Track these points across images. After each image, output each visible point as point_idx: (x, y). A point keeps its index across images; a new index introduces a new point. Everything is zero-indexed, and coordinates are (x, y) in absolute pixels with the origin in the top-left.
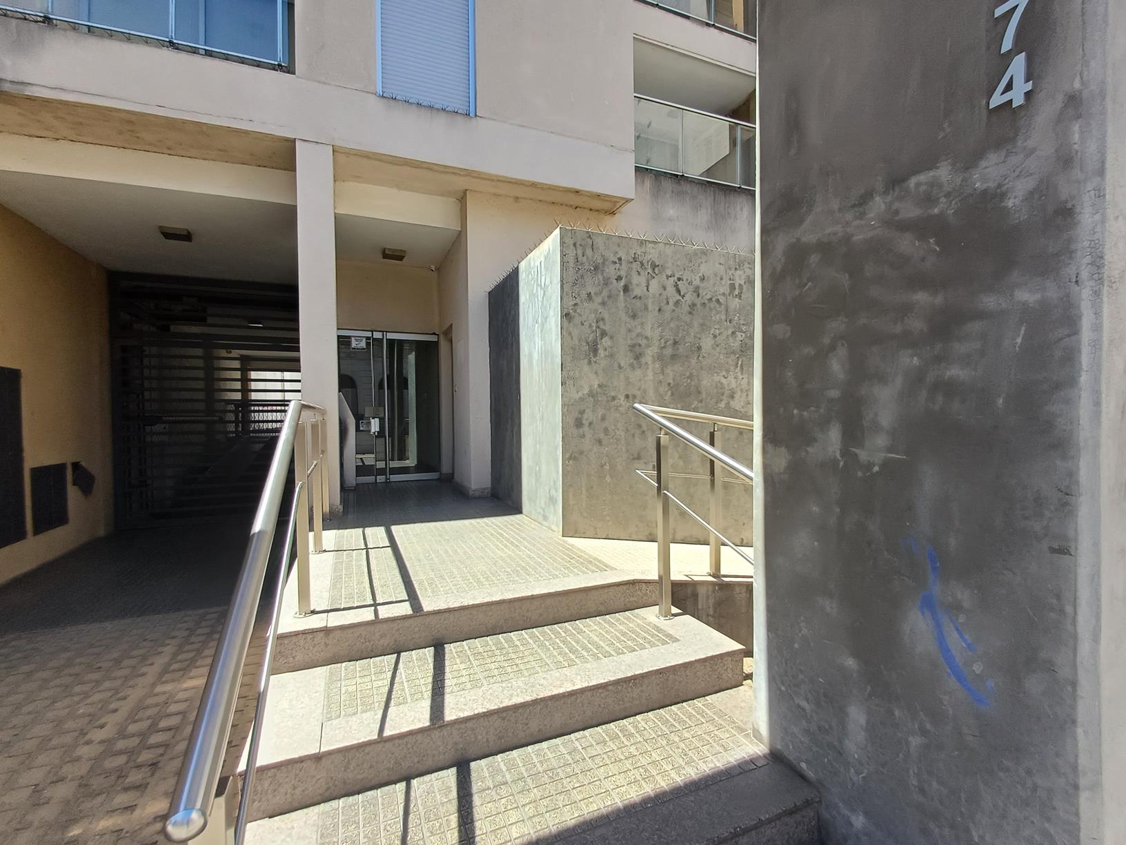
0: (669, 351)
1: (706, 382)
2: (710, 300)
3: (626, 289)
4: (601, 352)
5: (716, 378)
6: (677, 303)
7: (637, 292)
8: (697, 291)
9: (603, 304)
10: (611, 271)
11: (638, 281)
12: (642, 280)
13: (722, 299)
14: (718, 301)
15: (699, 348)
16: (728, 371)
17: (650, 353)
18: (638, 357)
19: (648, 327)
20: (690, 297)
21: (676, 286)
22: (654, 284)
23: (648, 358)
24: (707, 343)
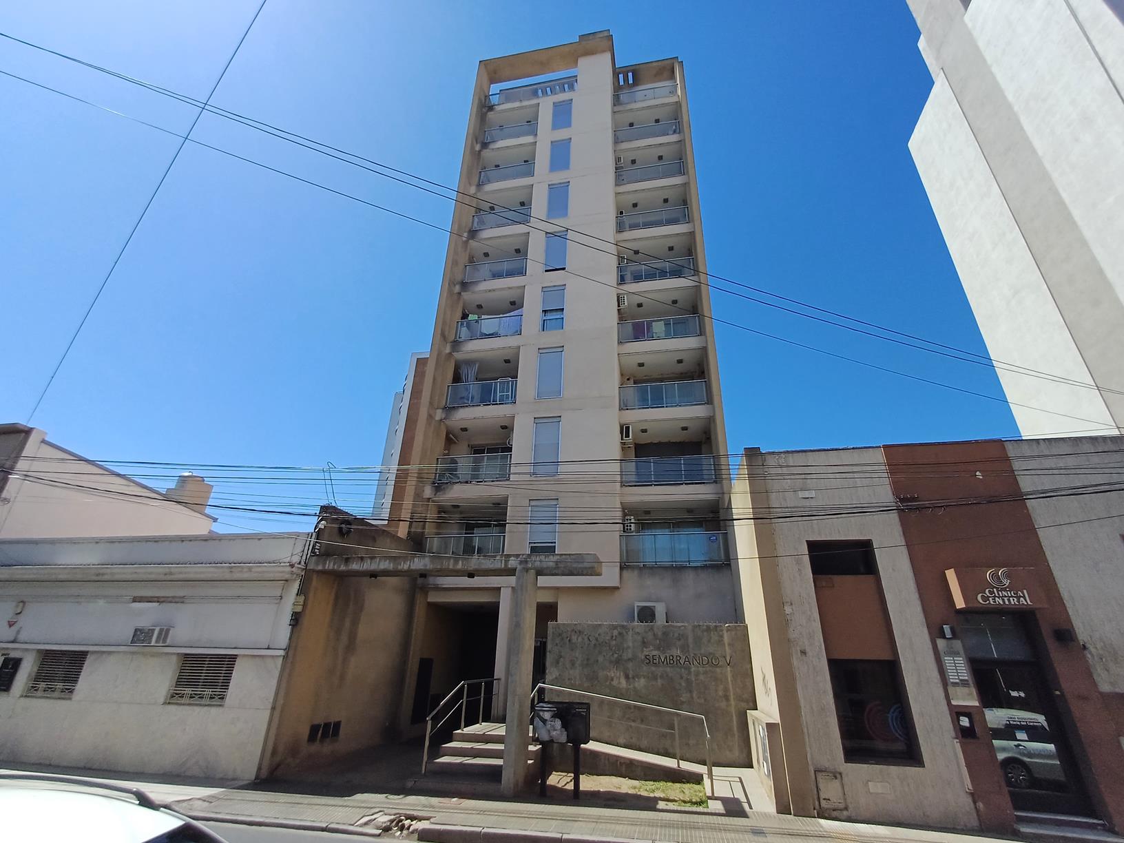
0: (585, 662)
1: (601, 674)
2: (602, 642)
3: (569, 641)
4: (560, 664)
5: (605, 672)
6: (589, 644)
7: (574, 641)
8: (597, 639)
9: (561, 646)
10: (564, 635)
11: (574, 638)
12: (576, 637)
13: (607, 641)
14: (606, 643)
15: (597, 661)
16: (610, 670)
17: (578, 662)
18: (573, 665)
19: (577, 654)
20: (594, 642)
21: (589, 639)
22: (580, 639)
23: (577, 665)
24: (601, 659)
